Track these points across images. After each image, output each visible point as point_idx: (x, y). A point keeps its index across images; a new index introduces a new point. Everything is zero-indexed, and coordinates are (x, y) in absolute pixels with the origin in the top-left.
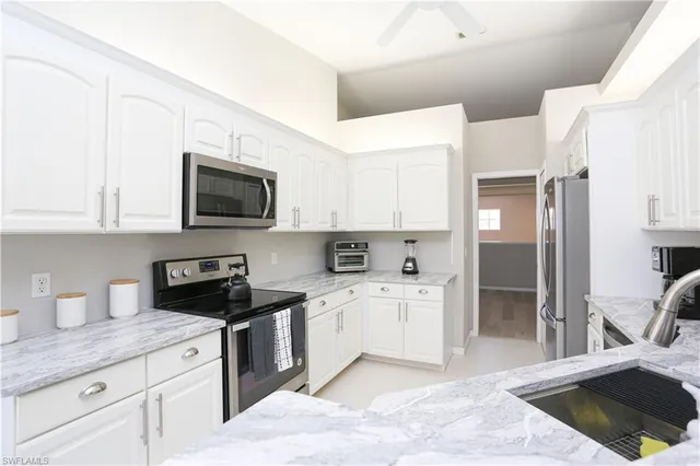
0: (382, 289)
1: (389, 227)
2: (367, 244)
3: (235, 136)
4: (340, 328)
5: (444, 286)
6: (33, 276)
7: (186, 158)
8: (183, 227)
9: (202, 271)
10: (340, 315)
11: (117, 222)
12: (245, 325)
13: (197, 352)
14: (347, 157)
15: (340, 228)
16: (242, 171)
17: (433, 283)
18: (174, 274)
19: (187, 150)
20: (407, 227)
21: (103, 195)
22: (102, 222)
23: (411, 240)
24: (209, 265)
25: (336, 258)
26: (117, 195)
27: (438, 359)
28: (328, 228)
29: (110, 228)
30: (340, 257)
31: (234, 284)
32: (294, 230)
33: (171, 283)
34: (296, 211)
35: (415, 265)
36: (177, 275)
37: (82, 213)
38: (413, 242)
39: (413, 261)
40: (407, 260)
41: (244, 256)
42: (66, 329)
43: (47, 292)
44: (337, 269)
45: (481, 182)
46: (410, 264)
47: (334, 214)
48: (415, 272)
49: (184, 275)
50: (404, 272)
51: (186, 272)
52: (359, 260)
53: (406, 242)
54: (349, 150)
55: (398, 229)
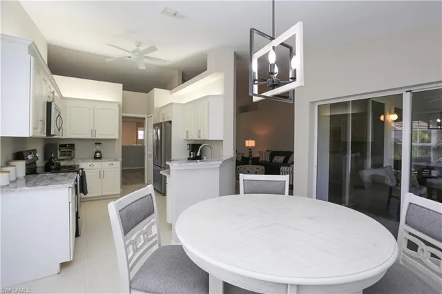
0: (90, 165)
1: (89, 137)
2: (74, 145)
5: (121, 161)
14: (62, 98)
17: (116, 160)
20: (98, 137)
23: (98, 142)
25: (59, 152)
30: (61, 151)
35: (101, 154)
38: (100, 144)
39: (100, 152)
40: (96, 152)
44: (59, 158)
45: (123, 117)
46: (98, 154)
48: (100, 158)
50: (96, 158)
52: (70, 153)
53: (96, 144)
55: (94, 137)
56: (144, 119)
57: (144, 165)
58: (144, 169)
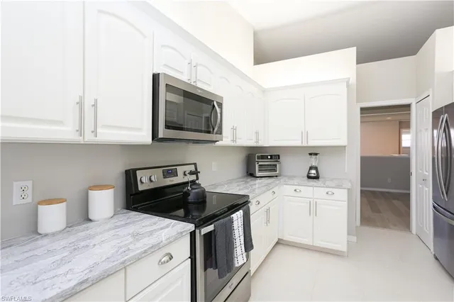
0: (295, 190)
1: (298, 143)
2: (279, 156)
3: (194, 64)
4: (268, 221)
5: (348, 189)
6: (15, 183)
7: (156, 78)
8: (153, 140)
9: (165, 177)
10: (268, 211)
11: (95, 132)
12: (210, 228)
13: (171, 258)
14: (264, 91)
15: (261, 144)
16: (198, 93)
17: (339, 187)
18: (143, 180)
19: (156, 71)
20: (312, 143)
21: (81, 104)
22: (81, 131)
23: (313, 153)
24: (170, 172)
25: (257, 166)
26: (95, 106)
27: (342, 247)
28: (252, 143)
29: (89, 138)
30: (260, 165)
31: (192, 189)
32: (233, 144)
33: (141, 188)
34: (234, 129)
35: (317, 172)
36: (146, 181)
37: (60, 123)
38: (316, 154)
39: (316, 168)
40: (311, 168)
41: (195, 164)
42: (46, 235)
43: (29, 200)
44: (258, 174)
45: (362, 109)
46: (313, 172)
47: (257, 133)
48: (317, 178)
49: (151, 181)
50: (309, 177)
51: (153, 178)
52: (273, 168)
53: (310, 154)
54: (266, 86)
55: (305, 144)
56: (408, 106)
57: (408, 187)
58: (408, 196)
